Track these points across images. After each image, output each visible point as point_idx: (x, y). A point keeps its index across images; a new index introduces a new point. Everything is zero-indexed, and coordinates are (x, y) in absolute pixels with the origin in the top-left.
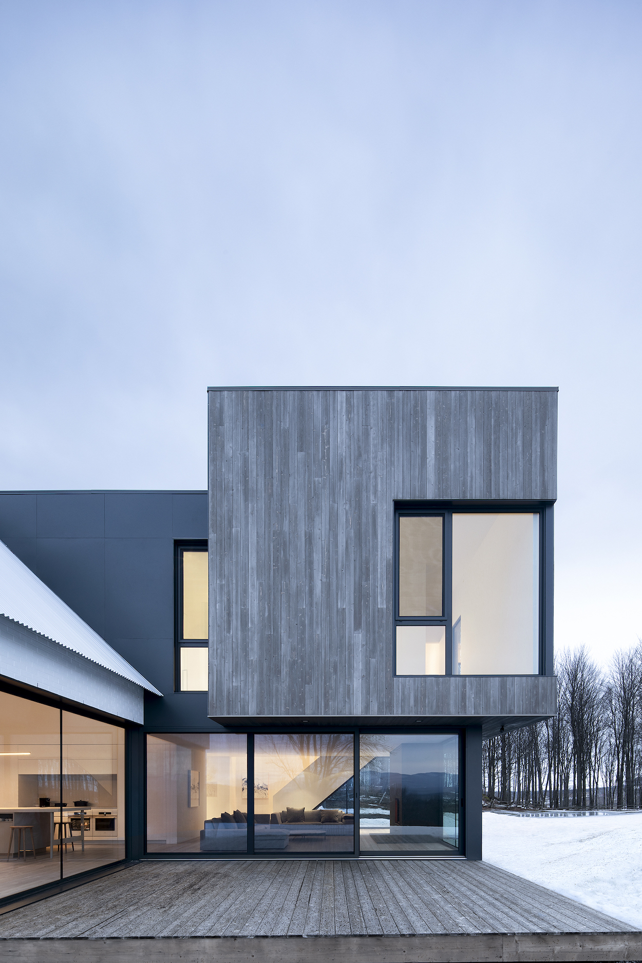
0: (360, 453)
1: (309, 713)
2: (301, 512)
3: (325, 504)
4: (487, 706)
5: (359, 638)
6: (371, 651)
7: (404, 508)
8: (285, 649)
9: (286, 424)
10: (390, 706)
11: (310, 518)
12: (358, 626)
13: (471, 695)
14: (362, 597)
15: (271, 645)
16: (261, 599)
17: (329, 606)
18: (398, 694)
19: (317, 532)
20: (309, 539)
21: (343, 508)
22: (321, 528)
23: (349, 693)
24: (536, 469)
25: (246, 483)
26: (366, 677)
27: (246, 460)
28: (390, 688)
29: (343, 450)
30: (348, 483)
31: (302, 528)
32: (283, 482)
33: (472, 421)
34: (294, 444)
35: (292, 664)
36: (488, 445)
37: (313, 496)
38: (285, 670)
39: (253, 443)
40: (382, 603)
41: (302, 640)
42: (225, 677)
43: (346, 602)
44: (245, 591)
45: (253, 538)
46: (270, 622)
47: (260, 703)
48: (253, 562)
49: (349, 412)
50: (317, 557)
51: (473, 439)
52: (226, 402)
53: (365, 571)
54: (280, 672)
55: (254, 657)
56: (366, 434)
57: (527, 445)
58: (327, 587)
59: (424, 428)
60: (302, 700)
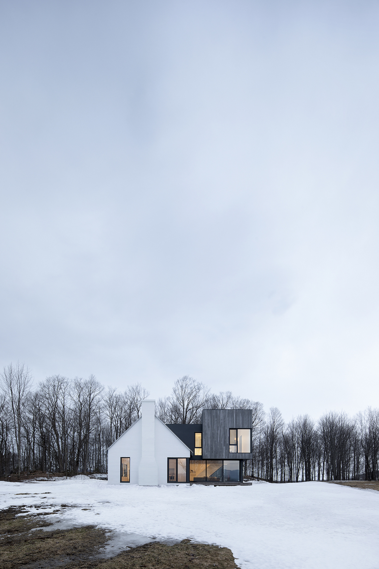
0: (225, 418)
1: (217, 458)
2: (216, 430)
3: (219, 429)
4: (243, 458)
5: (224, 447)
6: (226, 449)
7: (230, 429)
8: (214, 449)
9: (214, 415)
10: (229, 457)
11: (217, 431)
12: (224, 446)
13: (240, 456)
14: (225, 442)
15: (212, 448)
16: (210, 442)
17: (220, 443)
18: (230, 456)
19: (218, 433)
20: (217, 433)
21: (222, 429)
22: (219, 432)
23: (223, 455)
24: (249, 424)
25: (208, 426)
26: (225, 453)
27: (208, 422)
28: (229, 455)
29: (222, 418)
30: (223, 426)
31: (216, 432)
32: (214, 426)
33: (240, 414)
34: (215, 417)
35: (215, 451)
36: (242, 417)
37: (218, 428)
38: (214, 452)
39: (209, 417)
40: (228, 443)
41: (216, 448)
42: (205, 453)
43: (222, 443)
44: (208, 441)
45: (209, 433)
46: (212, 445)
47: (210, 456)
48: (209, 437)
49: (223, 413)
50: (218, 436)
51: (240, 417)
52: (206, 411)
53: (225, 438)
54: (213, 452)
55: (209, 450)
56: (225, 416)
57: (248, 418)
58: (220, 440)
59: (234, 415)
60: (216, 456)
